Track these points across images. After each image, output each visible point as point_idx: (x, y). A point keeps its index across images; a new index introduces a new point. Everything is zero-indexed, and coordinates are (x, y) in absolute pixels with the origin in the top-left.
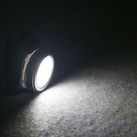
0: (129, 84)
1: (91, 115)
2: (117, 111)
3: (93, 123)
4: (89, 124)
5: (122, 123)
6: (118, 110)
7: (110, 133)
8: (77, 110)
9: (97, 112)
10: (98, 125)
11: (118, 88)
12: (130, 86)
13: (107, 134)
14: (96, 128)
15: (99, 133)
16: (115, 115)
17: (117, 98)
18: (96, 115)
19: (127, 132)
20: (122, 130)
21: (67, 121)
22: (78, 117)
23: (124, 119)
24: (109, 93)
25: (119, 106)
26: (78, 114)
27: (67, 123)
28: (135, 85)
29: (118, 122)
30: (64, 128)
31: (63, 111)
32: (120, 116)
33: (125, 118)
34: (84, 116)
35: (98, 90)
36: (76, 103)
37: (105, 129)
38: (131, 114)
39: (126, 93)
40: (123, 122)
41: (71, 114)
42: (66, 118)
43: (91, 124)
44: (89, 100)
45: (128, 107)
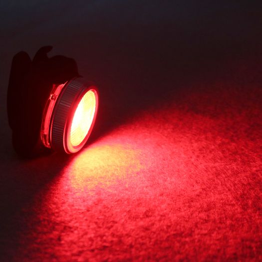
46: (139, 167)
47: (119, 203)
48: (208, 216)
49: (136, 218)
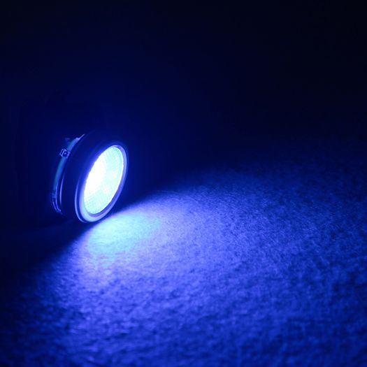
0: (283, 207)
1: (178, 277)
2: (237, 270)
3: (178, 294)
4: (167, 297)
5: (239, 297)
6: (240, 266)
7: (207, 317)
8: (149, 267)
9: (192, 271)
10: (188, 298)
11: (254, 217)
12: (283, 212)
13: (199, 320)
14: (181, 306)
15: (183, 316)
16: (230, 277)
17: (247, 240)
18: (189, 277)
19: (245, 315)
20: (234, 312)
21: (122, 287)
22: (149, 282)
23: (246, 288)
24: (232, 228)
25: (244, 259)
26: (149, 275)
27: (123, 293)
28: (294, 211)
29: (232, 293)
30: (113, 304)
31: (119, 267)
32: (240, 281)
33: (250, 284)
34: (163, 279)
35: (208, 221)
36: (153, 251)
37: (200, 308)
38: (266, 276)
39: (269, 228)
40: (243, 293)
41: (136, 273)
42: (123, 282)
43: (173, 295)
44: (182, 243)
45: (264, 260)
46: (165, 239)
47: (141, 282)
48: (249, 294)
49: (161, 299)
